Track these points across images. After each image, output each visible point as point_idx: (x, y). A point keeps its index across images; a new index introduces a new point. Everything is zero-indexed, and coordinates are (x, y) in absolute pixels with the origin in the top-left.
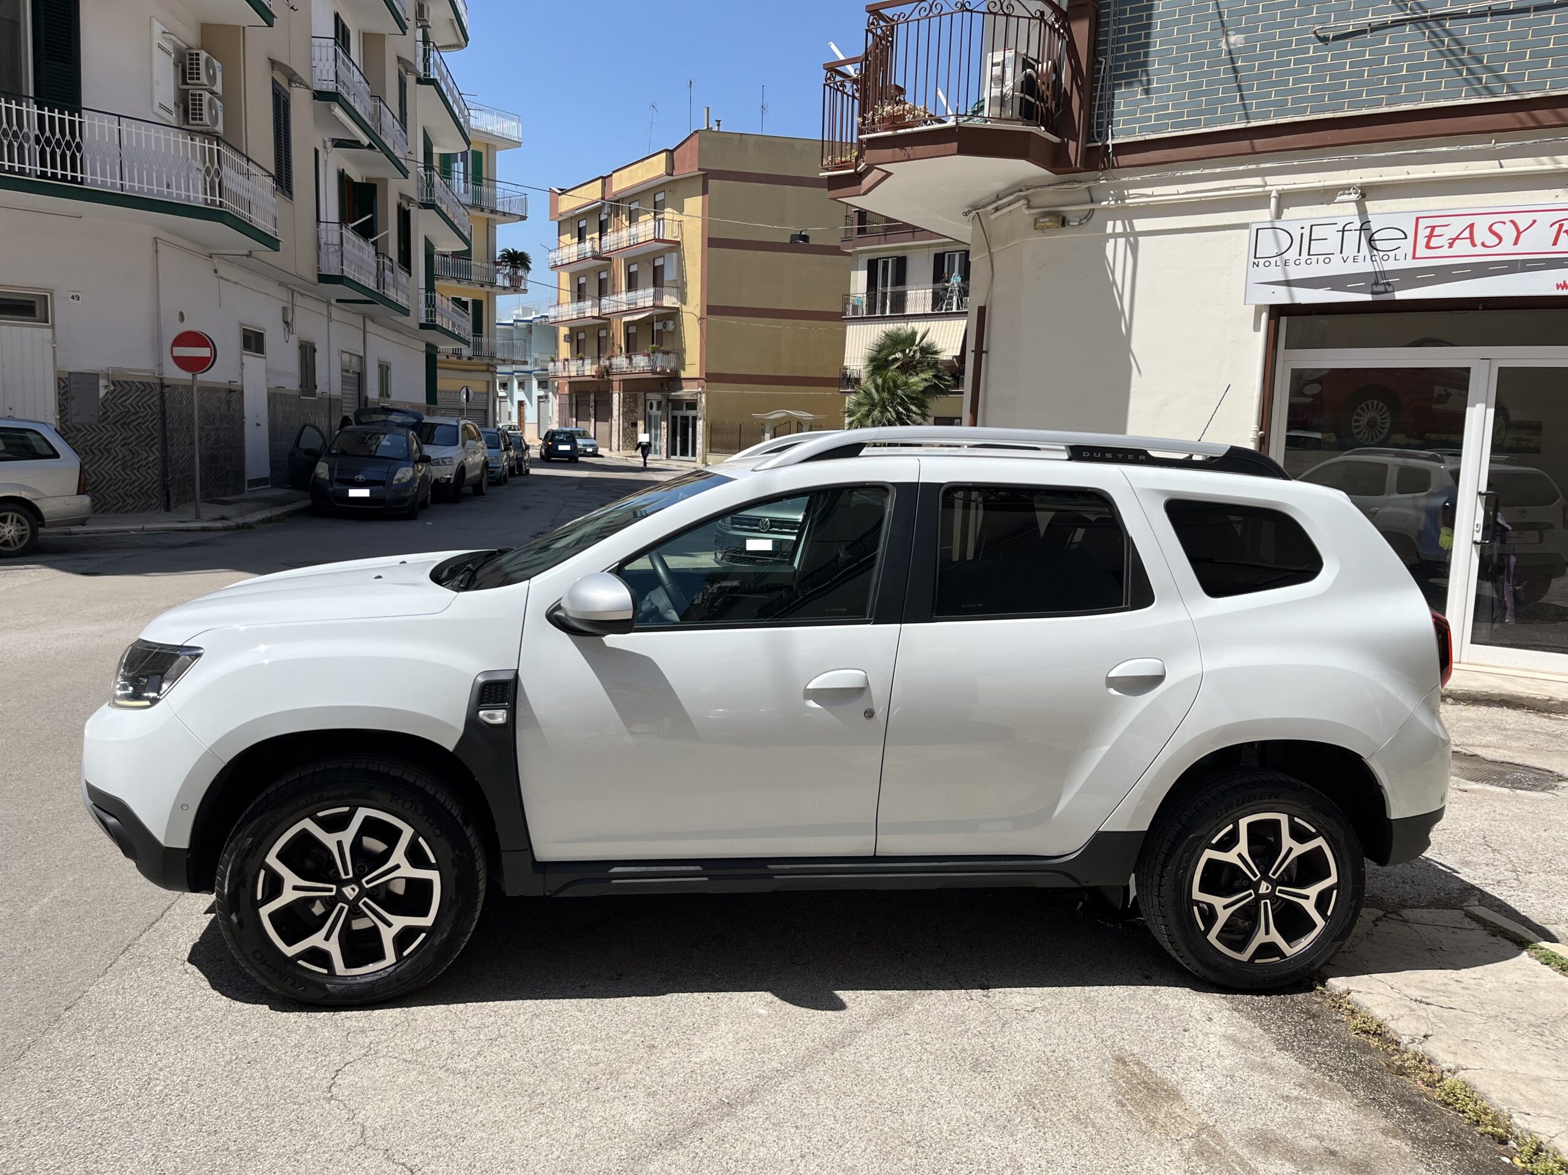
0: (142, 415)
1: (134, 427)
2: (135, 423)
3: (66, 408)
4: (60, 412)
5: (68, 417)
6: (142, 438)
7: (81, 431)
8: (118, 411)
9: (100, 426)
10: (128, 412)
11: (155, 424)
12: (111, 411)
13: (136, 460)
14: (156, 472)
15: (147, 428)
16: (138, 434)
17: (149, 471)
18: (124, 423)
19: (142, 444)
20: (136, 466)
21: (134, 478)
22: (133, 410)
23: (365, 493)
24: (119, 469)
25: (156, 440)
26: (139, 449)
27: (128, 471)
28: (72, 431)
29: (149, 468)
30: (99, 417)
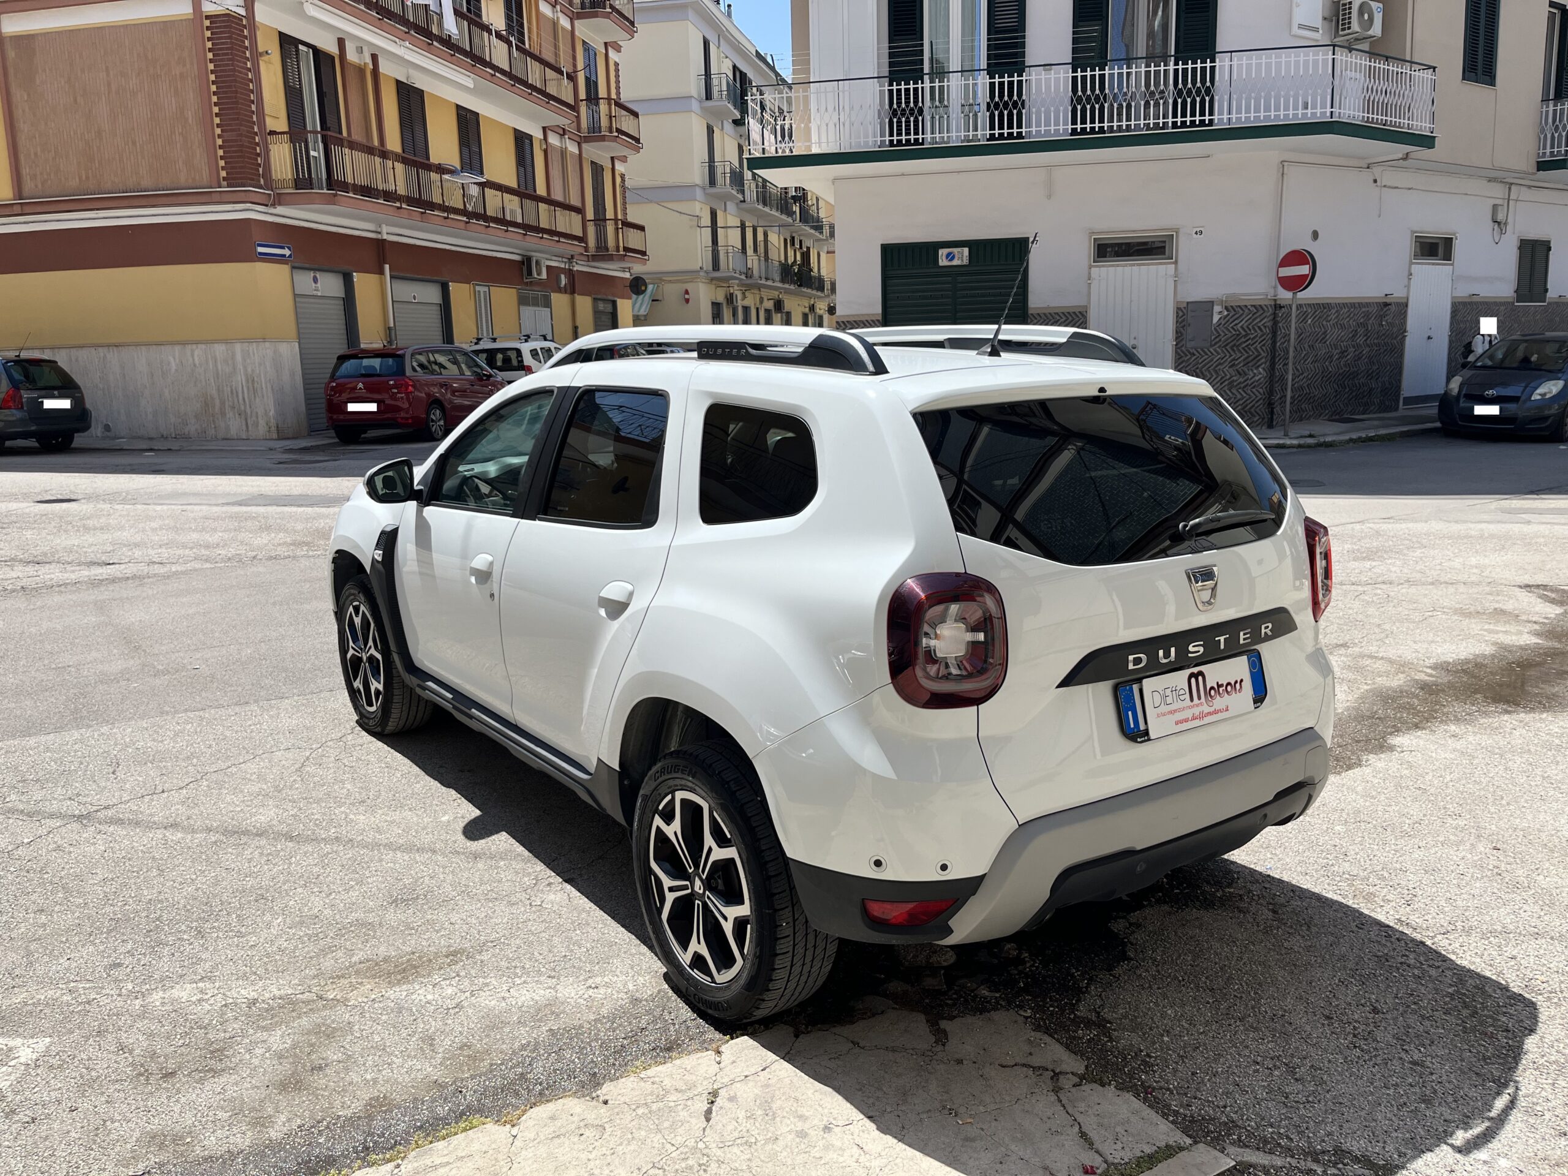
0: (1252, 336)
1: (1243, 348)
2: (1244, 345)
3: (1182, 335)
4: (1176, 338)
5: (1184, 342)
6: (1251, 358)
7: (1194, 355)
8: (1230, 335)
9: (1211, 350)
10: (1238, 335)
11: (1264, 345)
12: (1223, 334)
13: (1241, 380)
14: (1261, 390)
15: (1256, 348)
16: (1246, 355)
17: (1254, 390)
18: (1235, 345)
19: (1250, 364)
20: (1242, 385)
21: (1239, 396)
22: (1243, 333)
23: (1493, 410)
24: (1226, 388)
25: (1263, 360)
26: (1246, 370)
27: (1234, 391)
28: (1186, 355)
29: (1254, 387)
30: (1211, 341)
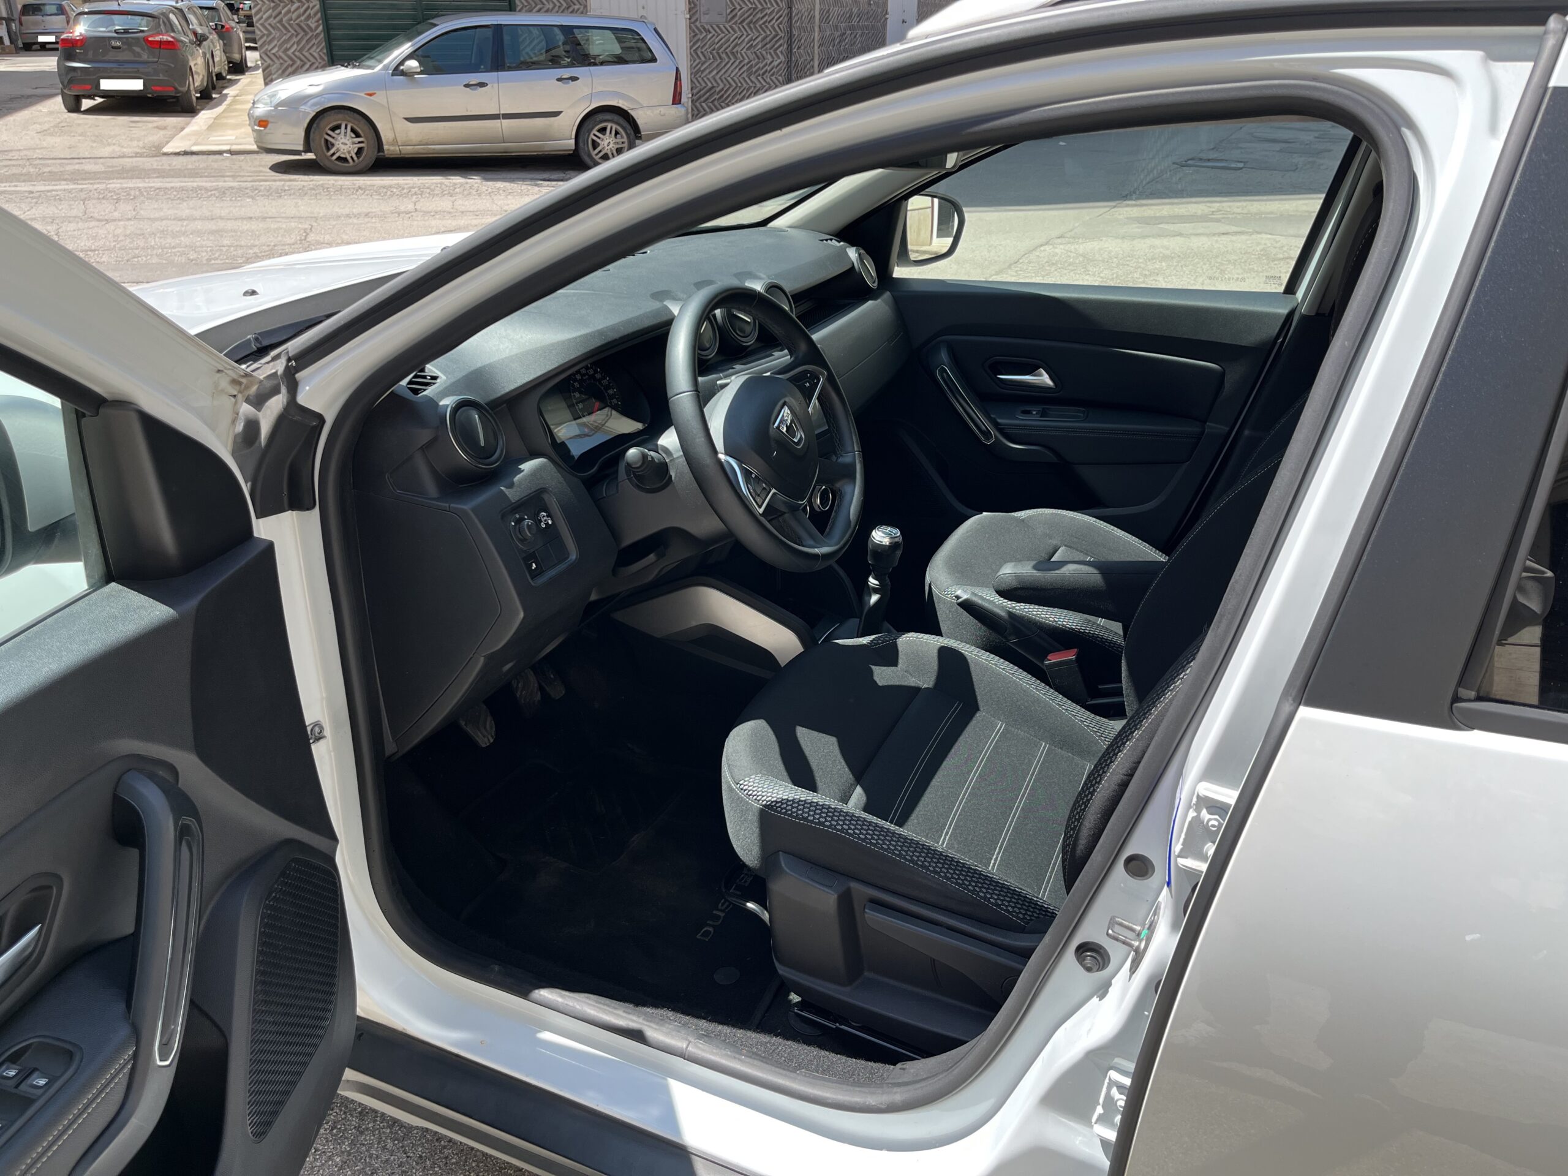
0: (769, 11)
1: (760, 26)
2: (761, 22)
3: (695, 5)
4: (690, 10)
5: (697, 16)
6: (768, 39)
7: (710, 32)
8: (746, 8)
9: (727, 26)
10: (755, 9)
11: (781, 23)
12: (738, 7)
13: (761, 65)
14: (780, 78)
15: (773, 26)
16: (764, 34)
17: (773, 78)
18: (751, 22)
19: (768, 46)
20: (761, 72)
21: (759, 85)
22: (760, 7)
24: (745, 75)
25: (781, 41)
26: (764, 52)
27: (753, 78)
28: (701, 33)
29: (772, 75)
30: (727, 15)
